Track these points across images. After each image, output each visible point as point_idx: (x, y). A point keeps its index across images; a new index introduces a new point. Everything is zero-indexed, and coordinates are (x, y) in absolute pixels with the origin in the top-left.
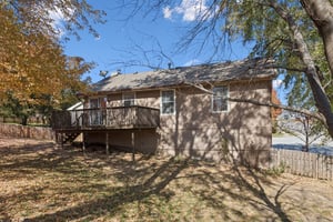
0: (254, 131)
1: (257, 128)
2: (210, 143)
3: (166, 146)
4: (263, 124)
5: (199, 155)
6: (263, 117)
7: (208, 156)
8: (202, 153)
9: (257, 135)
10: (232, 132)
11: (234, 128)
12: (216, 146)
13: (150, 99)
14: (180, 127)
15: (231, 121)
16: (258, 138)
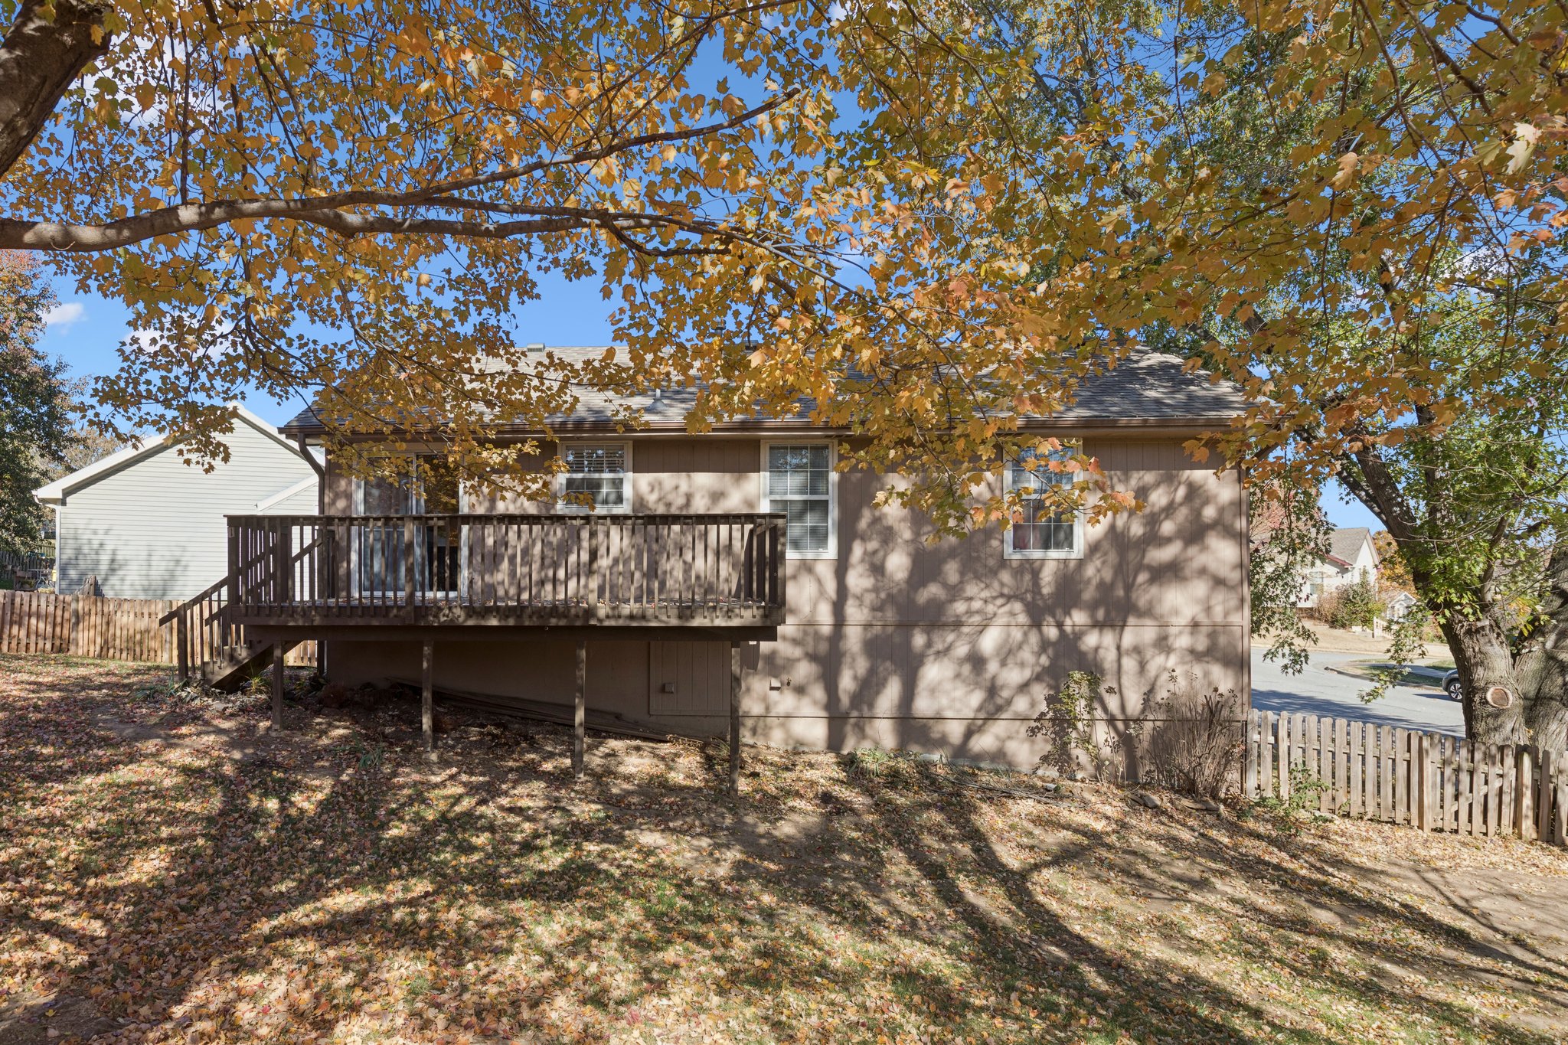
0: (1183, 641)
1: (1195, 625)
2: (992, 690)
3: (785, 702)
4: (1218, 611)
5: (942, 742)
6: (1219, 582)
7: (984, 742)
8: (955, 731)
9: (1195, 655)
10: (1091, 640)
11: (1098, 625)
12: (1021, 704)
13: (704, 480)
14: (855, 614)
15: (1088, 594)
16: (1198, 670)
